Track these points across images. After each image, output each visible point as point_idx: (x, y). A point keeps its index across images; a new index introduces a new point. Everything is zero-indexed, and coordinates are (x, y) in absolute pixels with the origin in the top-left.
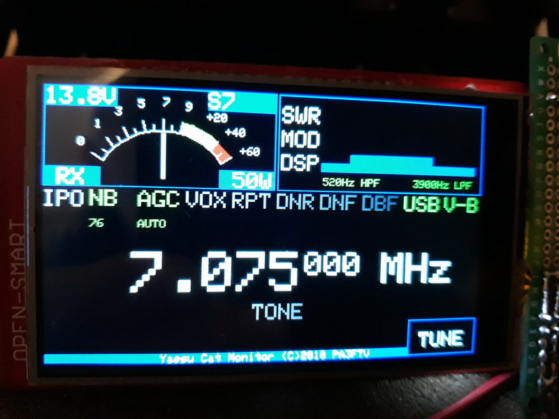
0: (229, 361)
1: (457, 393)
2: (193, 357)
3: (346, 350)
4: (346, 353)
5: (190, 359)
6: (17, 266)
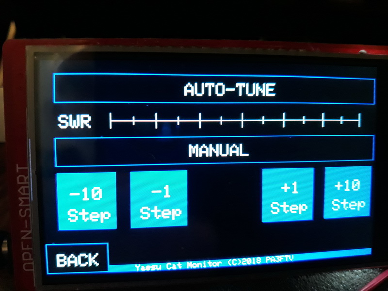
0: (188, 268)
1: (358, 284)
2: (160, 266)
3: (276, 256)
4: (276, 259)
5: (158, 267)
6: (23, 200)
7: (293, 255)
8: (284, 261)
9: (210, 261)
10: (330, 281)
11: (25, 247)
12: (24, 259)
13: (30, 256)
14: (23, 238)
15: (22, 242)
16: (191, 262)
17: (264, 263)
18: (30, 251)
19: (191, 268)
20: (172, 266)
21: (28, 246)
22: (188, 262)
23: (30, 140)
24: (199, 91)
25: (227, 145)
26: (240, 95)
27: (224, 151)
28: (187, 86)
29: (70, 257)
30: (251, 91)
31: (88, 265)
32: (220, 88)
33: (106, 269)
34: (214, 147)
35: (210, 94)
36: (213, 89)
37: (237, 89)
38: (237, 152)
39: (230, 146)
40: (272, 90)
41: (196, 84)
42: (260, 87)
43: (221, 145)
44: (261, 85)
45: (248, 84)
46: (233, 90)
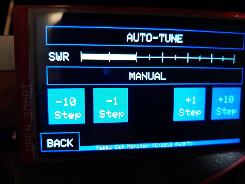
1: (231, 161)
3: (182, 142)
5: (110, 147)
6: (26, 106)
7: (192, 142)
8: (187, 145)
9: (141, 144)
10: (214, 159)
11: (27, 135)
12: (26, 143)
14: (26, 130)
15: (25, 133)
17: (174, 146)
18: (31, 138)
19: (130, 148)
20: (118, 147)
22: (128, 145)
23: (31, 67)
24: (136, 38)
25: (153, 73)
26: (162, 41)
27: (151, 77)
28: (128, 35)
29: (56, 141)
30: (168, 39)
31: (66, 146)
32: (149, 37)
33: (78, 149)
34: (145, 74)
35: (143, 41)
36: (145, 38)
37: (160, 38)
38: (158, 77)
40: (181, 39)
41: (134, 34)
42: (173, 37)
43: (149, 73)
45: (166, 35)
46: (157, 38)
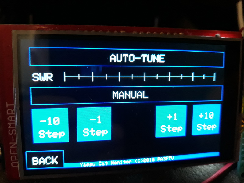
0: (111, 165)
1: (211, 172)
2: (95, 163)
3: (164, 157)
4: (163, 159)
5: (94, 164)
6: (11, 124)
7: (173, 156)
8: (168, 160)
9: (124, 160)
10: (195, 171)
11: (12, 152)
12: (12, 160)
13: (16, 158)
14: (11, 147)
15: (11, 150)
16: (113, 161)
17: (156, 161)
18: (16, 155)
19: (113, 165)
20: (102, 163)
21: (14, 152)
22: (111, 161)
23: (15, 88)
24: (119, 59)
25: (136, 92)
26: (144, 61)
27: (134, 95)
28: (112, 56)
29: (41, 159)
30: (150, 59)
31: (51, 164)
32: (132, 57)
33: (62, 166)
34: (128, 93)
35: (125, 61)
36: (127, 58)
37: (142, 58)
38: (141, 96)
39: (137, 92)
40: (163, 58)
41: (117, 55)
42: (155, 57)
43: (132, 92)
44: (156, 56)
45: (148, 55)
46: (139, 58)
